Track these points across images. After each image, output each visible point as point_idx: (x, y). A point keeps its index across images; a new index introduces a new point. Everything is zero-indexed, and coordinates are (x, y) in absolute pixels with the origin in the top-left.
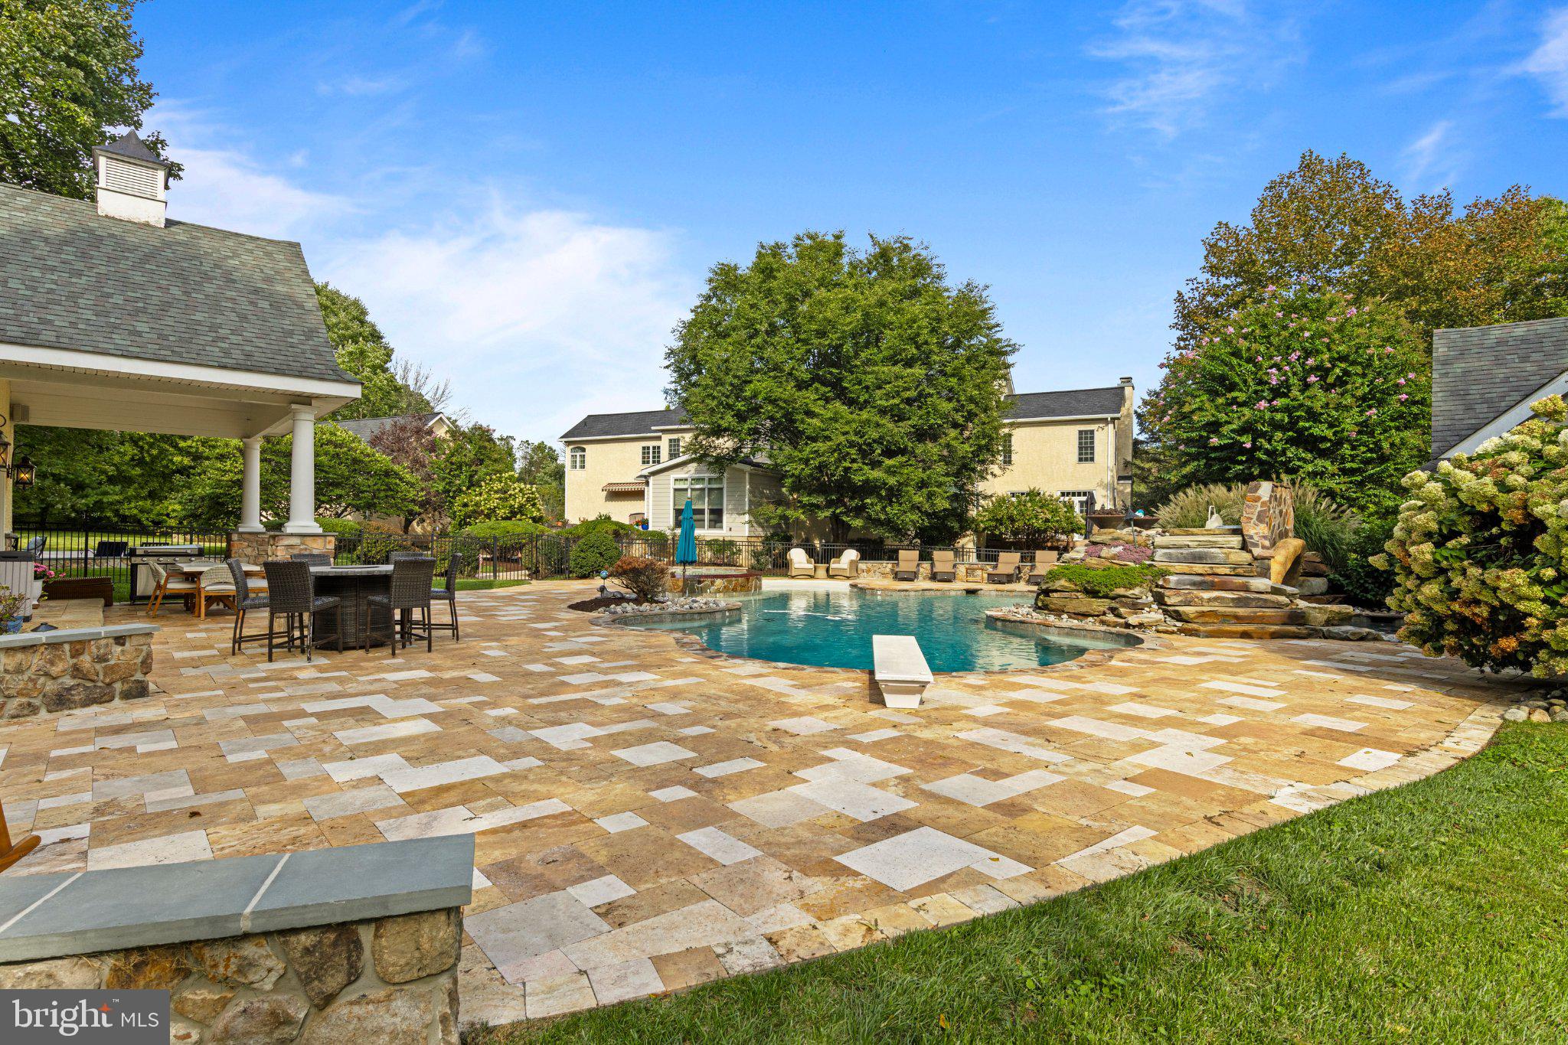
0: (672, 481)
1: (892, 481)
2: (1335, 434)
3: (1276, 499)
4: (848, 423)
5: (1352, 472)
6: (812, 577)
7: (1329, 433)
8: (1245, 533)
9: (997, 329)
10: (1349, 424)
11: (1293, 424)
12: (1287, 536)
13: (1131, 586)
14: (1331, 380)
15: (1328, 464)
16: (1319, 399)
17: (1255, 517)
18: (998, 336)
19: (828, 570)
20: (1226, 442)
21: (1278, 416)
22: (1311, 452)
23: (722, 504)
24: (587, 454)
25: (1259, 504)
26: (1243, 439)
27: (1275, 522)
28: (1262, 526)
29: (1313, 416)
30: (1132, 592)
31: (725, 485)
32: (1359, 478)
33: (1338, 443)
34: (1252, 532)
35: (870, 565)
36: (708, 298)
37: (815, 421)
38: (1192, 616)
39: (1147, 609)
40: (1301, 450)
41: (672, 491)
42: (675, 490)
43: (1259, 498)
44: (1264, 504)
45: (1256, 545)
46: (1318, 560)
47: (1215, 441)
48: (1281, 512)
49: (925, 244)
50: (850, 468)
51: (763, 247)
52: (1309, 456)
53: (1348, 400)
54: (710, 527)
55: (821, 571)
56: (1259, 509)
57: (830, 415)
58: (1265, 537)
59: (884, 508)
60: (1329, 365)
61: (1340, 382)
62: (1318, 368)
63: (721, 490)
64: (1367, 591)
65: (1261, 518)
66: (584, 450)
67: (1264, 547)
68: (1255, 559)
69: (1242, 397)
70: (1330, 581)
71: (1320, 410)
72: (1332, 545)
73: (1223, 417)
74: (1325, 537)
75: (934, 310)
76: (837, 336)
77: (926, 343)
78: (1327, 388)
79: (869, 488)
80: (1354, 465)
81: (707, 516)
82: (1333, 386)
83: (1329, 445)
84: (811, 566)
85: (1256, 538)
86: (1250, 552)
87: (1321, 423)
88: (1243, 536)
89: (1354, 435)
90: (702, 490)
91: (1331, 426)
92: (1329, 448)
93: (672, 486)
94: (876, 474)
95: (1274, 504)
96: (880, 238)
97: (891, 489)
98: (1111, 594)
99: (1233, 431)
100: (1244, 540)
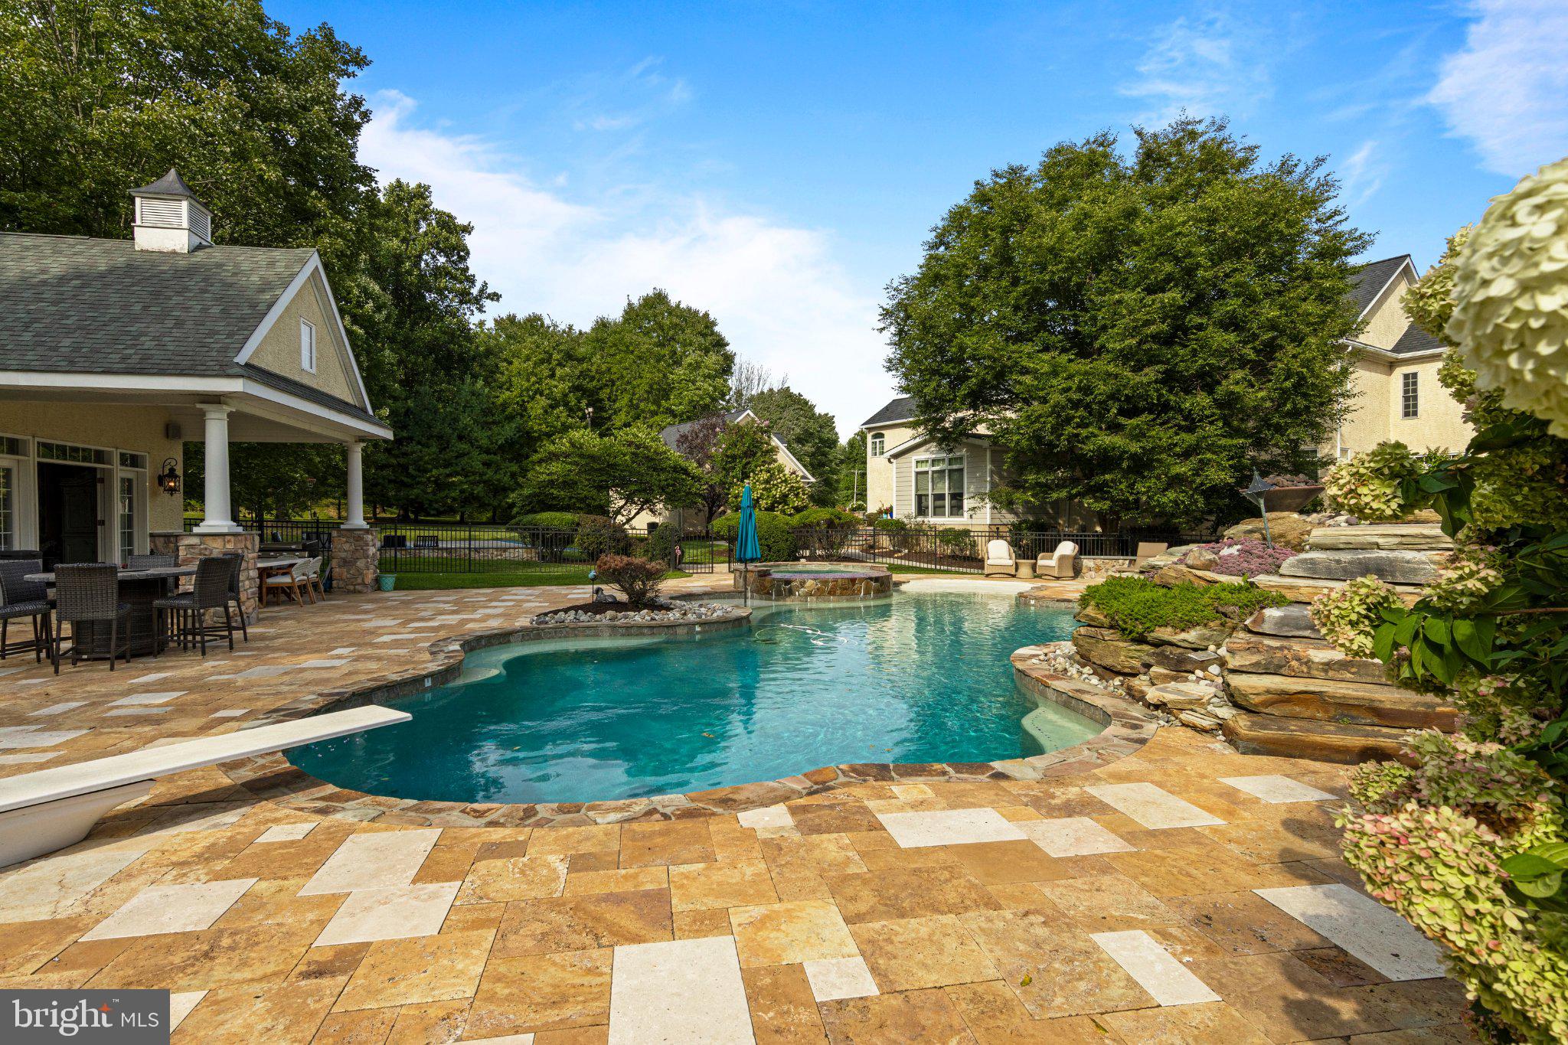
0: (914, 464)
1: (1135, 447)
4: (1070, 377)
6: (1014, 576)
9: (1337, 218)
13: (1187, 625)
18: (1343, 227)
19: (1034, 567)
23: (962, 487)
24: (886, 439)
30: (1183, 636)
31: (965, 466)
35: (1099, 562)
36: (934, 246)
37: (1028, 379)
38: (1256, 700)
39: (1199, 673)
41: (913, 475)
42: (918, 473)
49: (1218, 122)
50: (1077, 435)
51: (997, 175)
54: (952, 514)
55: (1025, 570)
57: (1046, 368)
59: (1131, 486)
63: (961, 470)
66: (882, 436)
75: (1203, 208)
76: (1060, 267)
77: (1189, 255)
79: (1107, 460)
81: (947, 502)
84: (1011, 562)
90: (942, 472)
93: (914, 469)
94: (1117, 440)
96: (1149, 130)
97: (1134, 457)
98: (1151, 636)
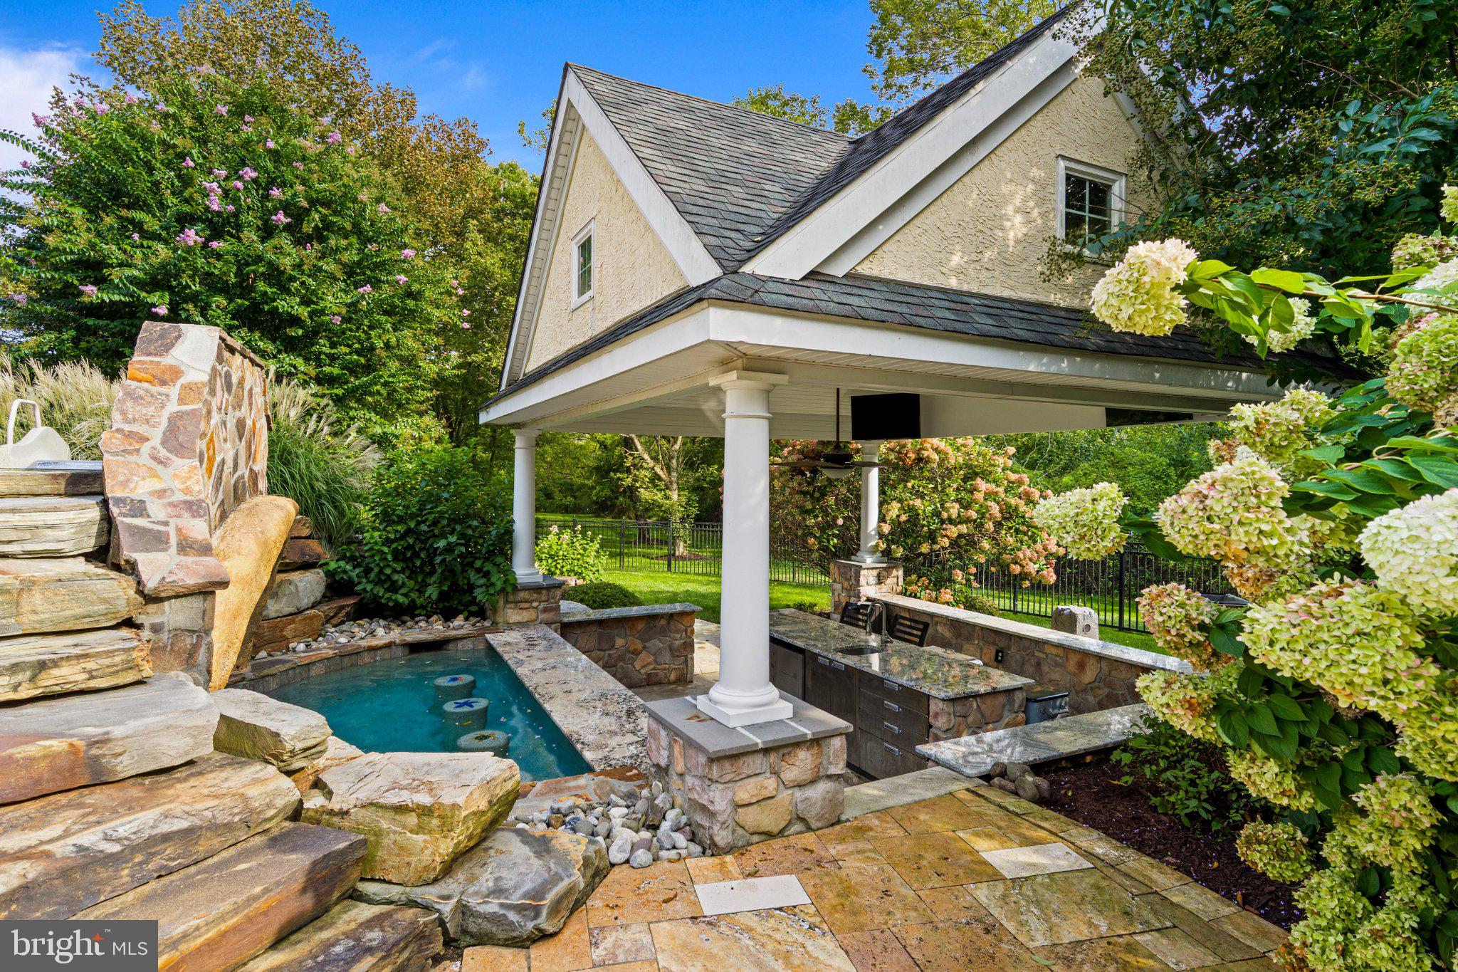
2: (311, 315)
3: (228, 386)
5: (330, 381)
7: (303, 312)
8: (112, 491)
10: (333, 300)
11: (244, 287)
12: (255, 491)
14: (307, 228)
15: (299, 362)
16: (287, 255)
17: (157, 435)
20: (116, 298)
21: (217, 267)
22: (274, 342)
25: (174, 391)
26: (154, 298)
27: (226, 452)
28: (182, 465)
29: (276, 277)
32: (339, 391)
33: (312, 335)
34: (142, 489)
40: (257, 335)
43: (176, 373)
44: (189, 391)
45: (156, 540)
46: (306, 532)
47: (92, 293)
48: (241, 425)
52: (270, 348)
53: (329, 266)
56: (173, 407)
58: (193, 507)
60: (305, 204)
61: (319, 235)
62: (287, 207)
64: (394, 588)
65: (176, 439)
67: (186, 546)
68: (152, 599)
69: (152, 224)
70: (330, 574)
71: (289, 271)
72: (334, 502)
73: (112, 251)
74: (320, 486)
78: (300, 241)
80: (336, 371)
82: (309, 239)
83: (300, 332)
85: (157, 510)
86: (130, 569)
87: (288, 292)
88: (105, 504)
89: (338, 320)
91: (306, 302)
92: (297, 338)
95: (221, 397)
99: (132, 280)
100: (108, 521)
